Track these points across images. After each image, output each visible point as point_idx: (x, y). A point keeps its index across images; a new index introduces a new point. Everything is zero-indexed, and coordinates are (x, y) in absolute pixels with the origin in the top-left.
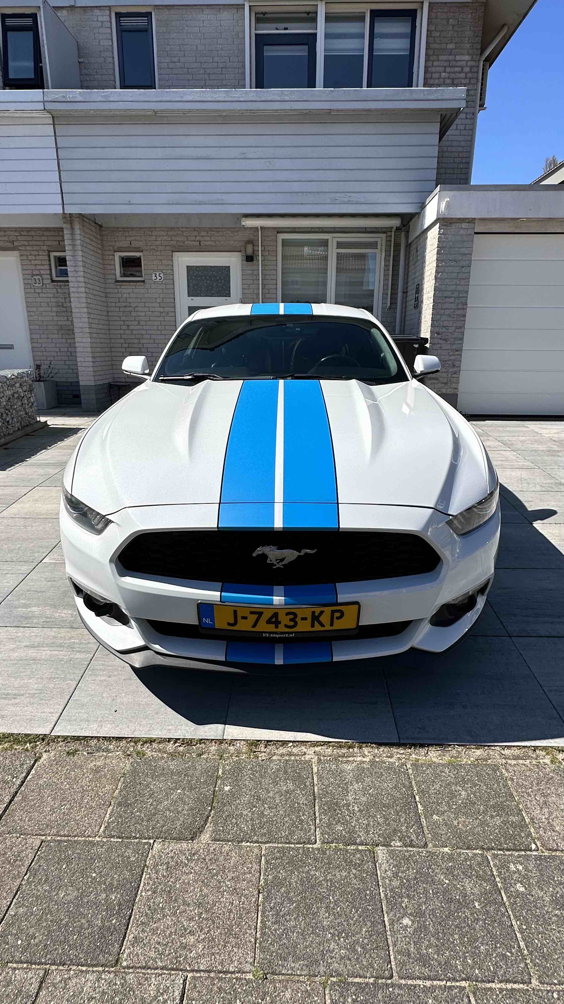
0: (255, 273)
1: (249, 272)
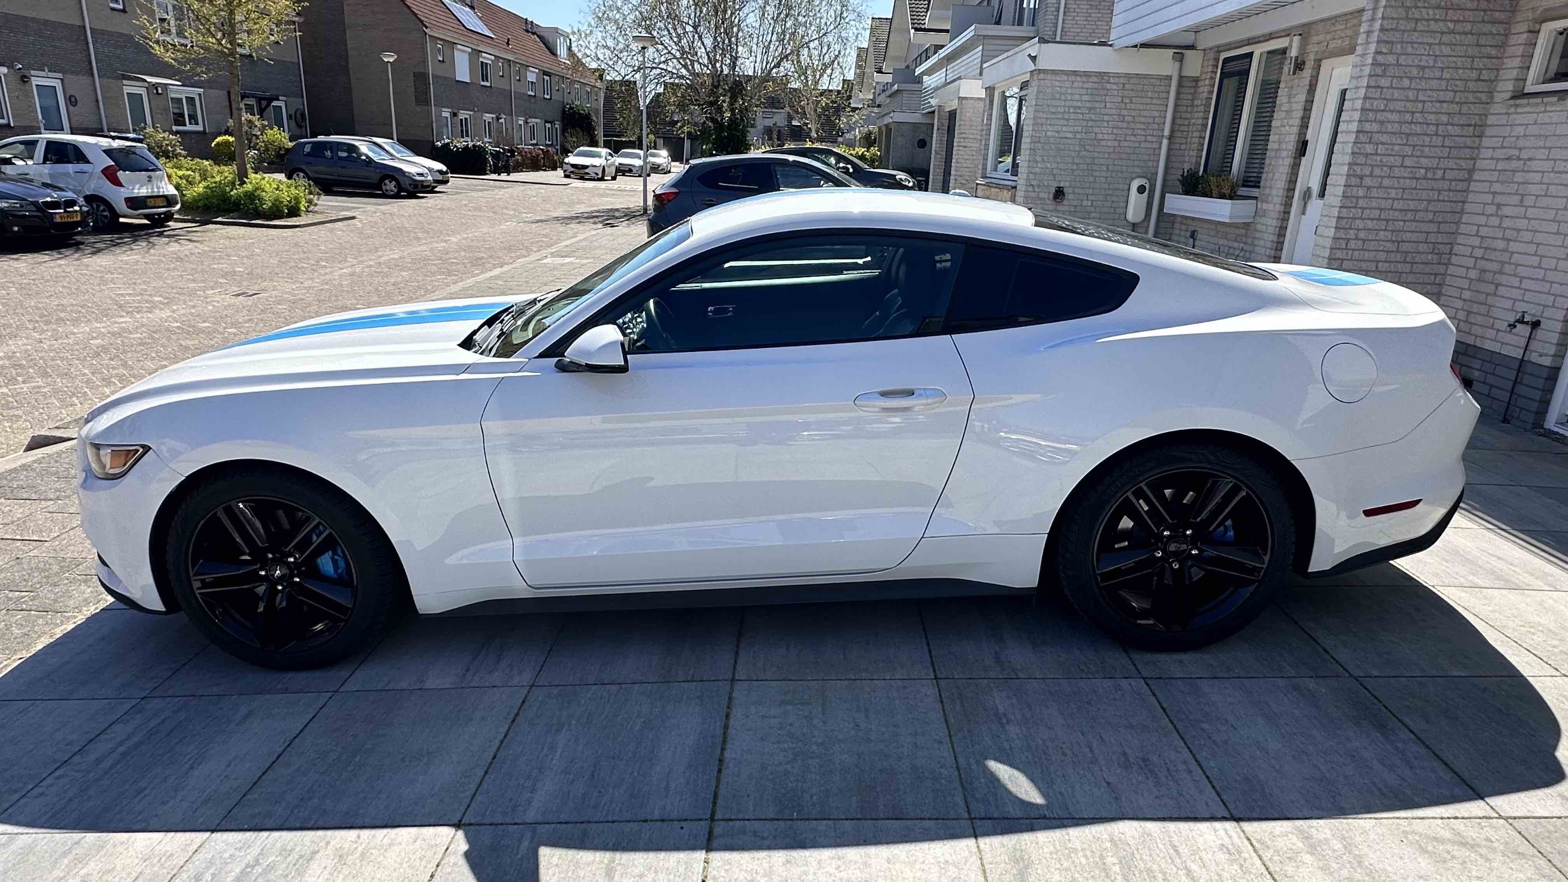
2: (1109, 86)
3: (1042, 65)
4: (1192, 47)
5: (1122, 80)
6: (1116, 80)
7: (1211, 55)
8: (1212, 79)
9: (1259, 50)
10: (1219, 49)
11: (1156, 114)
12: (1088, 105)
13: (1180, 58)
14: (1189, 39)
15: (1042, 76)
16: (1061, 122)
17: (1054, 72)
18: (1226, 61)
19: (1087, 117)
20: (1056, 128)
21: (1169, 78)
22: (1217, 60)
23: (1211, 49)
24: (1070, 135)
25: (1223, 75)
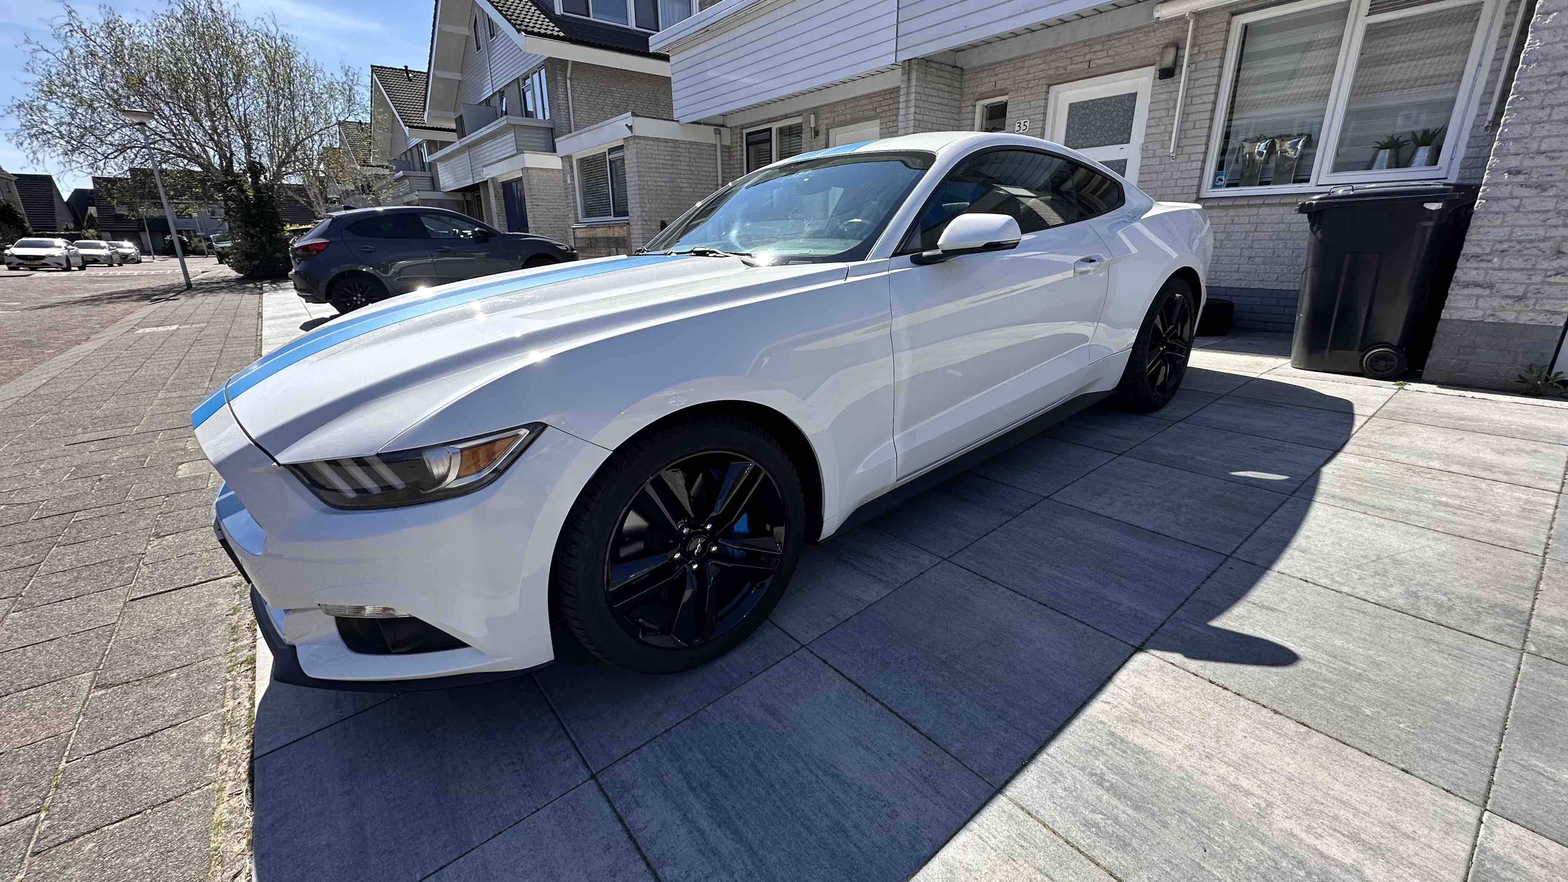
0: (1173, 97)
1: (1164, 96)
2: (680, 150)
3: (638, 132)
4: (723, 126)
5: (688, 146)
6: (684, 146)
7: (738, 130)
8: (741, 146)
9: (775, 126)
10: (743, 127)
11: (711, 170)
12: (670, 163)
13: (718, 132)
14: (720, 121)
15: (637, 141)
16: (656, 175)
17: (645, 138)
18: (748, 134)
19: (671, 171)
20: (655, 179)
21: (715, 145)
22: (742, 134)
23: (736, 127)
24: (662, 184)
25: (748, 145)
